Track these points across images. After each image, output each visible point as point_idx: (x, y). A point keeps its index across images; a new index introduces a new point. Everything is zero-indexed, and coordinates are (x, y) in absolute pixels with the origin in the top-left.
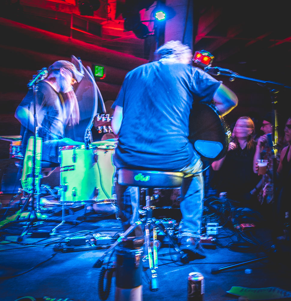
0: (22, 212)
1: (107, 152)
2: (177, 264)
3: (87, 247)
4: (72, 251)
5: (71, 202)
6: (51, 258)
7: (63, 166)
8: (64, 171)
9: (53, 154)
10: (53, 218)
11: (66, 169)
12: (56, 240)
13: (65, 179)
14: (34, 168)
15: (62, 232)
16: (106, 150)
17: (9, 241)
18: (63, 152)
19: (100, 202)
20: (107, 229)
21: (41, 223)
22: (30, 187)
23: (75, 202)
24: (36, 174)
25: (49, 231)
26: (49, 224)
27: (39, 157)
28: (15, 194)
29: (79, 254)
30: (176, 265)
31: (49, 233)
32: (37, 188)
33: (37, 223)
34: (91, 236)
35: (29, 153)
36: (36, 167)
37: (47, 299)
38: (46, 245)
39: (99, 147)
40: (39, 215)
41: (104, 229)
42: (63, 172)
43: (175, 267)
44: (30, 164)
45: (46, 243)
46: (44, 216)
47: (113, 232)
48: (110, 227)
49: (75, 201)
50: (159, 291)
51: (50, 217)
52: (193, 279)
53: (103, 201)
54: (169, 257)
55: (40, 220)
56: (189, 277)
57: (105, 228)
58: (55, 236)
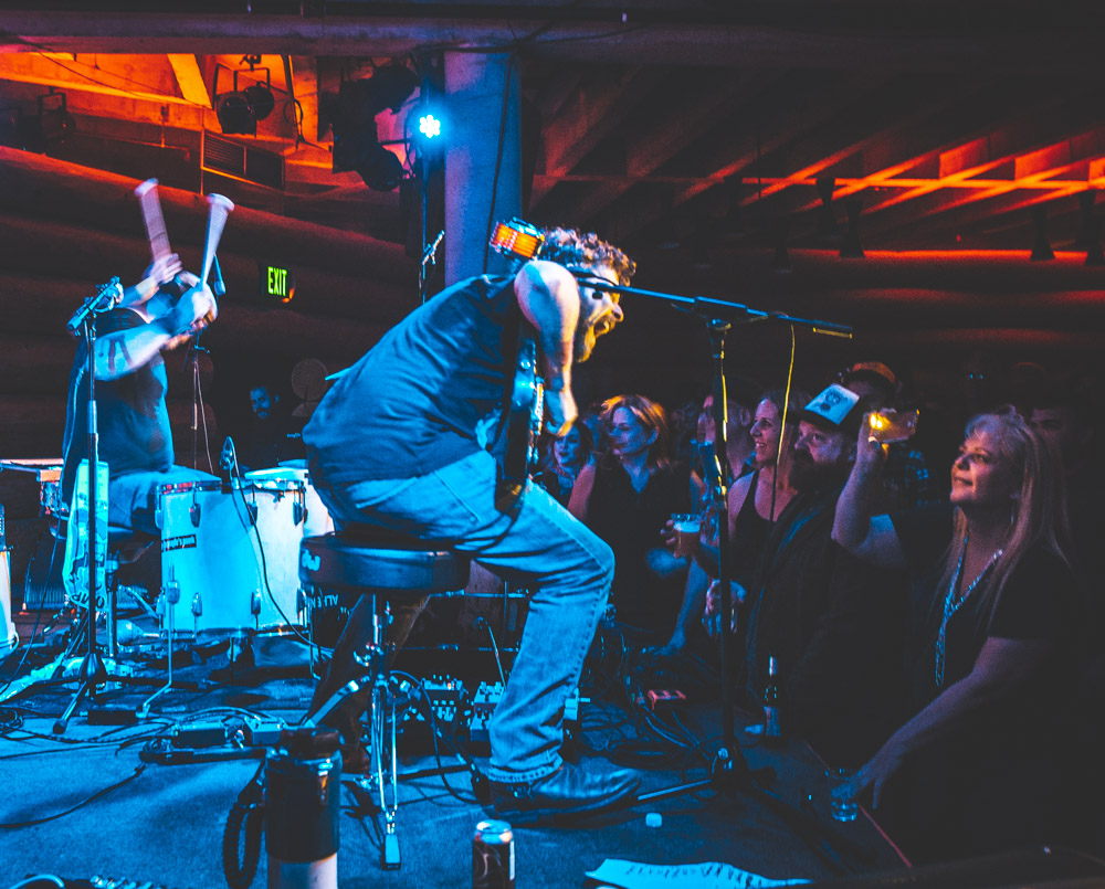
0: (68, 657)
1: (282, 499)
2: (462, 799)
3: (229, 749)
4: (190, 759)
5: (191, 632)
6: (133, 777)
7: (168, 537)
8: (171, 548)
9: (142, 503)
10: (149, 674)
11: (175, 543)
12: (148, 732)
13: (172, 570)
14: (92, 542)
15: (169, 709)
16: (278, 494)
17: (29, 732)
18: (168, 499)
19: (266, 630)
20: (287, 704)
21: (117, 686)
22: (85, 592)
23: (199, 633)
24: (100, 558)
25: (134, 708)
26: (137, 690)
27: (103, 514)
28: (58, 611)
29: (206, 768)
30: (458, 802)
31: (133, 712)
32: (103, 593)
33: (106, 687)
34: (240, 722)
35: (80, 504)
36: (99, 539)
37: (101, 884)
38: (121, 745)
39: (259, 485)
40: (110, 665)
41: (279, 704)
42: (170, 552)
43: (459, 806)
44: (83, 532)
45: (122, 739)
46: (125, 669)
47: (298, 712)
48: (295, 699)
49: (199, 629)
50: (405, 870)
51: (139, 670)
52: (487, 839)
53: (275, 629)
54: (438, 780)
55: (114, 678)
56: (476, 833)
57: (281, 700)
58: (148, 720)
